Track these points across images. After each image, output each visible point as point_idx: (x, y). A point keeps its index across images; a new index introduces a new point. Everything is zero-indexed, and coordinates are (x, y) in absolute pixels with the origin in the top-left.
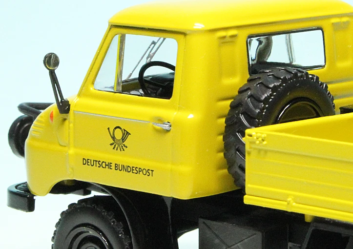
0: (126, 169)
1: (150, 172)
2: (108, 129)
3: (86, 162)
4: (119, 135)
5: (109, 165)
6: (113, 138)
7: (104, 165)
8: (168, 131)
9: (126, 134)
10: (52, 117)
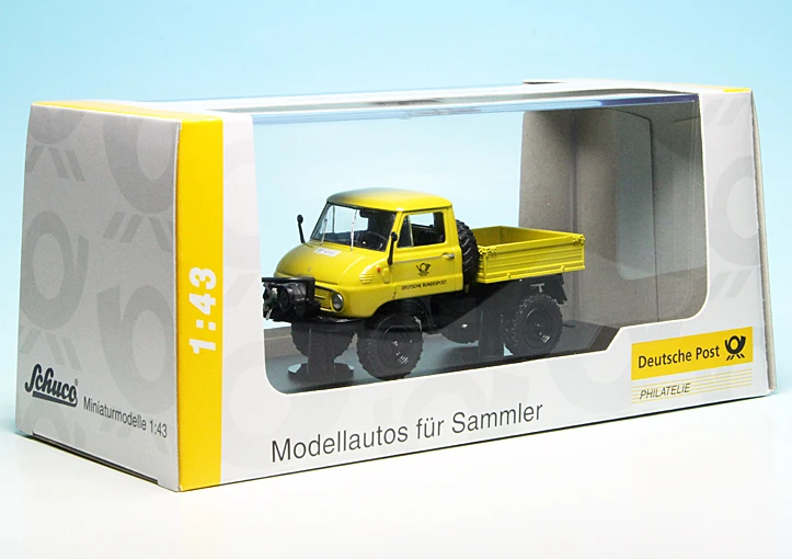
1: (444, 282)
2: (417, 266)
3: (404, 287)
4: (424, 268)
6: (420, 270)
7: (416, 286)
8: (453, 258)
9: (428, 266)
10: (379, 270)
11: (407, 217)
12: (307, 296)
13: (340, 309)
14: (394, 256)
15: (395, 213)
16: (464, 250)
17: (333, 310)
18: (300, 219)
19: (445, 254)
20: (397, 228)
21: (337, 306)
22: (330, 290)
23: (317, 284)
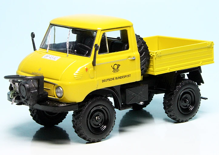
0: (120, 78)
1: (129, 75)
2: (112, 66)
3: (103, 81)
4: (116, 67)
5: (113, 79)
6: (114, 69)
7: (111, 79)
8: (134, 60)
9: (119, 66)
10: (87, 70)
11: (104, 34)
12: (38, 88)
13: (61, 97)
14: (97, 60)
15: (96, 31)
16: (141, 54)
17: (57, 98)
18: (33, 35)
19: (129, 57)
20: (98, 41)
21: (59, 95)
22: (54, 84)
23: (45, 79)
